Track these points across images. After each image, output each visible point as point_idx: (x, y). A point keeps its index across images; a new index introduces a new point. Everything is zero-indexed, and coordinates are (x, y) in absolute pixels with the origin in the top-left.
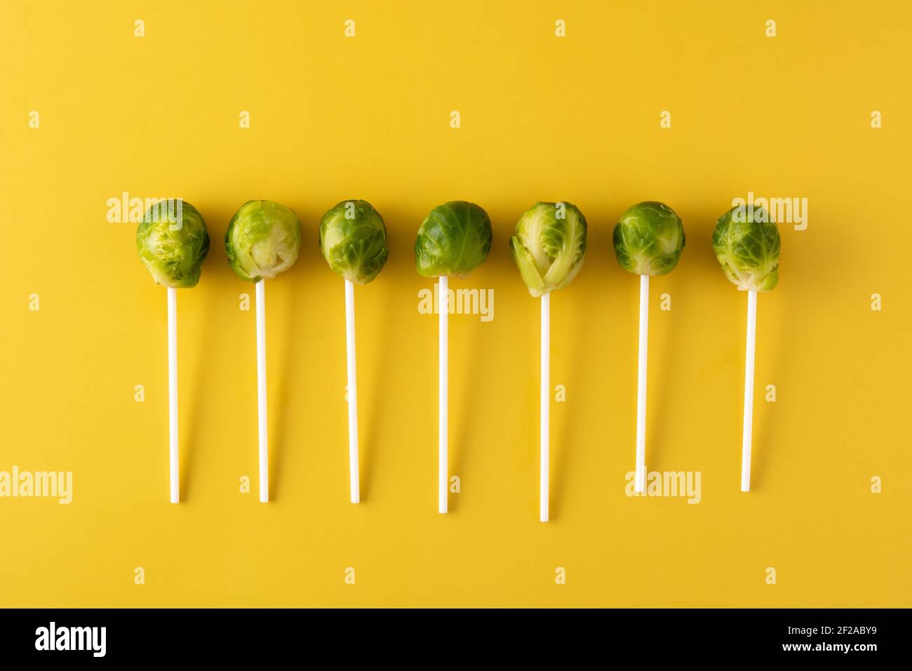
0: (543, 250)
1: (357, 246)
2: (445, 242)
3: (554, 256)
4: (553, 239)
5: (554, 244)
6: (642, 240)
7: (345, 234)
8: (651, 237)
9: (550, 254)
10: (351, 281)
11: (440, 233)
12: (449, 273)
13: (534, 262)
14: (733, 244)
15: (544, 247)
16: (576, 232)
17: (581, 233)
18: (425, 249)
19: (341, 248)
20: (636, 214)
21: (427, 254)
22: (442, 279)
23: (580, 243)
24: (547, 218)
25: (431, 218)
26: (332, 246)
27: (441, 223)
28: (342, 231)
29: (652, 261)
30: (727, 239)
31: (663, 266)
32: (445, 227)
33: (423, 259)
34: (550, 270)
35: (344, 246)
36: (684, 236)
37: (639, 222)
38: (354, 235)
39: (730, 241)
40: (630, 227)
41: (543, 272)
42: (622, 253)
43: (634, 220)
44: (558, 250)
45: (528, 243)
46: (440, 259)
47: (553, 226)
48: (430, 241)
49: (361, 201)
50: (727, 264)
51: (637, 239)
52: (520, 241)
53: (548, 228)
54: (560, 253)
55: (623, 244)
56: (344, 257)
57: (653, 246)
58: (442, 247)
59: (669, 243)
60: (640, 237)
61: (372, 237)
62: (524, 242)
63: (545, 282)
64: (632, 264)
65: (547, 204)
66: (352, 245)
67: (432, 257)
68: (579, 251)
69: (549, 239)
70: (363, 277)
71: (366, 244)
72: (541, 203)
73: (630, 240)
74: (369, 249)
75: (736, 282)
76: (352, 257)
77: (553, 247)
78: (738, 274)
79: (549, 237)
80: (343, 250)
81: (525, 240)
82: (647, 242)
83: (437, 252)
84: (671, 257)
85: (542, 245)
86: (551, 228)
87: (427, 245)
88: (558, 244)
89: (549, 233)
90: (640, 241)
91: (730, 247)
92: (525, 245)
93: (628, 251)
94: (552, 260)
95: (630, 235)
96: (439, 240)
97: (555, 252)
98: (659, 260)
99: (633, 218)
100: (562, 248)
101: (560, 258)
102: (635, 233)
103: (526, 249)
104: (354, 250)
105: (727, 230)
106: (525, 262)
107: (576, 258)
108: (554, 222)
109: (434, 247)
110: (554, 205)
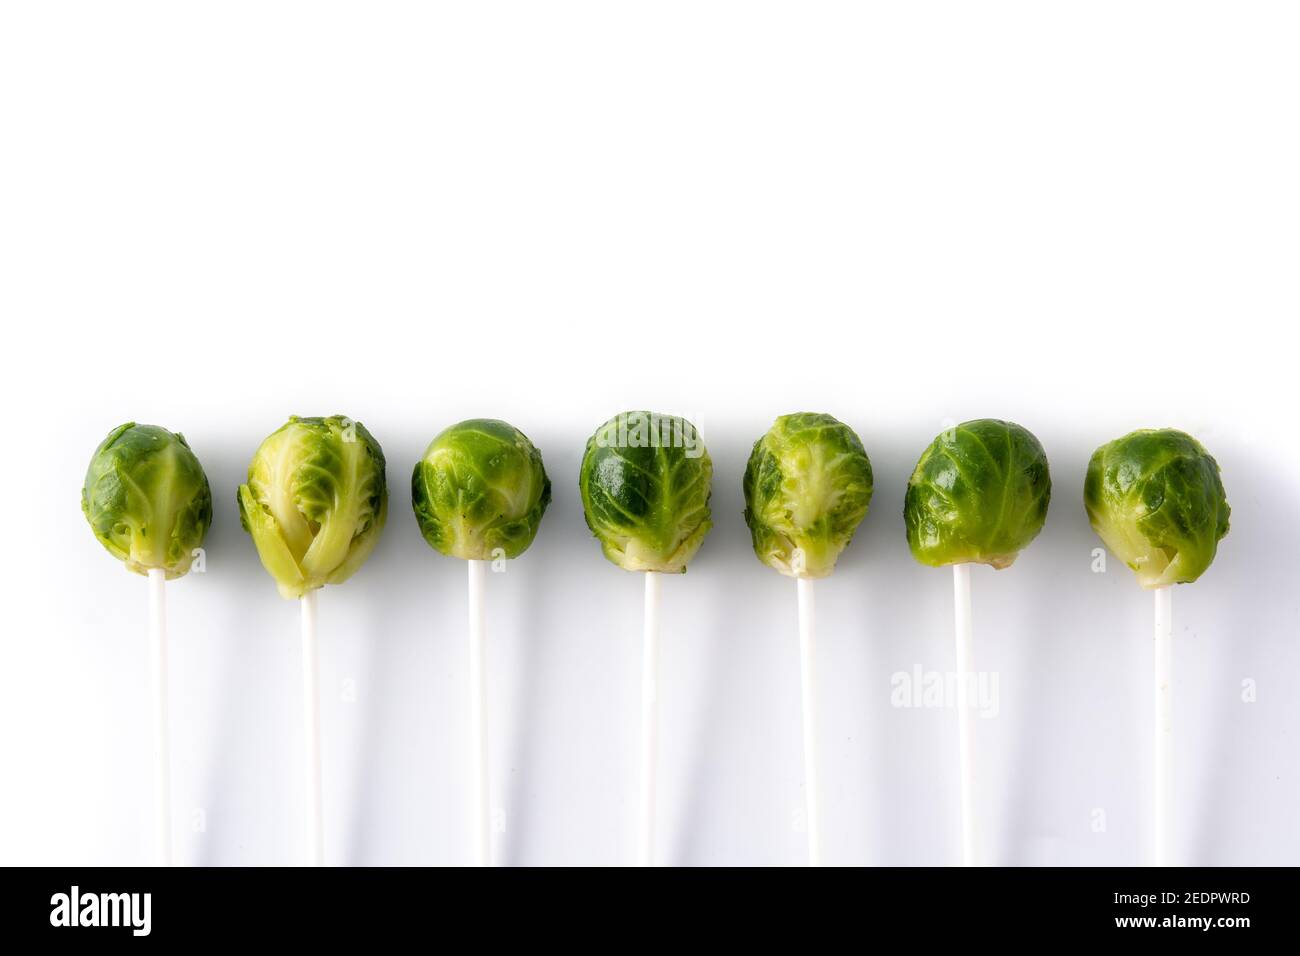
0: (297, 508)
3: (318, 520)
4: (315, 486)
5: (316, 496)
9: (310, 516)
11: (957, 480)
13: (282, 532)
15: (298, 502)
16: (361, 474)
17: (370, 475)
21: (934, 523)
22: (958, 568)
23: (369, 494)
24: (304, 447)
27: (958, 461)
29: (483, 533)
32: (964, 466)
33: (924, 531)
34: (313, 546)
41: (298, 549)
42: (426, 519)
44: (326, 509)
45: (269, 495)
46: (959, 530)
47: (314, 462)
48: (938, 497)
51: (452, 491)
52: (254, 492)
53: (305, 466)
54: (328, 513)
55: (428, 501)
58: (964, 508)
59: (512, 496)
62: (262, 494)
63: (305, 571)
64: (444, 539)
65: (306, 420)
67: (943, 529)
68: (368, 510)
69: (304, 489)
72: (297, 420)
73: (440, 493)
77: (317, 503)
79: (307, 483)
81: (262, 492)
83: (952, 518)
85: (294, 499)
86: (312, 467)
87: (932, 504)
88: (324, 495)
89: (307, 475)
90: (457, 495)
92: (264, 500)
93: (439, 515)
94: (315, 529)
95: (439, 483)
96: (957, 494)
97: (318, 511)
98: (497, 529)
100: (332, 503)
101: (328, 523)
102: (447, 480)
103: (266, 507)
106: (264, 530)
107: (363, 523)
108: (316, 454)
109: (945, 508)
110: (319, 422)
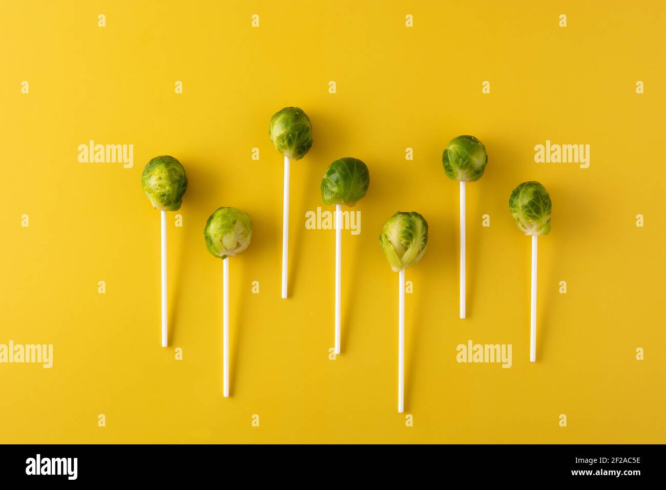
0: (400, 243)
1: (294, 136)
2: (341, 183)
3: (407, 246)
4: (407, 235)
5: (407, 239)
6: (461, 159)
7: (286, 128)
8: (467, 157)
9: (405, 245)
10: (289, 158)
11: (337, 177)
12: (343, 202)
13: (395, 250)
14: (523, 206)
15: (401, 240)
16: (422, 232)
17: (424, 232)
18: (328, 187)
19: (284, 136)
20: (457, 143)
21: (329, 191)
22: (337, 206)
23: (424, 238)
24: (404, 222)
25: (331, 168)
26: (278, 135)
27: (338, 171)
28: (284, 125)
29: (467, 172)
30: (518, 203)
31: (474, 175)
32: (340, 173)
33: (326, 194)
34: (405, 255)
35: (286, 135)
36: (487, 157)
37: (458, 148)
38: (292, 129)
39: (520, 205)
40: (453, 151)
41: (400, 256)
42: (448, 168)
43: (455, 147)
44: (410, 243)
45: (391, 238)
46: (337, 194)
47: (407, 228)
48: (331, 182)
49: (297, 108)
50: (518, 219)
51: (458, 158)
52: (386, 237)
53: (404, 229)
54: (411, 244)
55: (449, 162)
56: (285, 142)
57: (468, 162)
58: (339, 186)
59: (477, 160)
60: (460, 157)
61: (303, 130)
63: (402, 262)
64: (455, 175)
65: (403, 213)
66: (290, 135)
67: (332, 192)
68: (423, 243)
69: (405, 236)
70: (297, 156)
71: (300, 135)
72: (400, 213)
74: (301, 137)
75: (524, 230)
76: (290, 142)
77: (407, 241)
78: (525, 225)
79: (405, 235)
80: (285, 138)
81: (389, 236)
82: (464, 160)
83: (335, 189)
84: (479, 169)
86: (406, 229)
87: (329, 185)
88: (410, 238)
89: (404, 232)
91: (521, 208)
92: (389, 239)
93: (452, 166)
94: (406, 249)
95: (453, 156)
96: (337, 182)
97: (408, 244)
98: (472, 172)
99: (455, 145)
100: (413, 241)
101: (411, 247)
102: (456, 155)
103: (390, 242)
104: (291, 137)
105: (518, 198)
106: (389, 250)
107: (421, 248)
108: (407, 225)
109: (333, 186)
110: (407, 214)
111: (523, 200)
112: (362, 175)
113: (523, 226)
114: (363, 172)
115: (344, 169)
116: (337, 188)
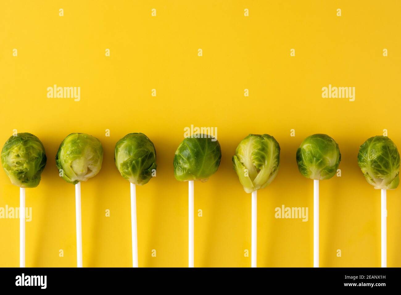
0: (253, 164)
1: (137, 162)
2: (192, 159)
3: (260, 168)
4: (259, 157)
5: (260, 161)
6: (315, 158)
7: (130, 155)
8: (320, 157)
9: (257, 167)
10: (134, 183)
11: (189, 154)
12: (195, 178)
13: (248, 172)
14: (371, 161)
15: (254, 162)
16: (274, 153)
17: (277, 154)
18: (180, 164)
19: (127, 163)
21: (181, 167)
22: (190, 183)
23: (276, 160)
24: (256, 144)
25: (183, 144)
26: (122, 162)
27: (189, 147)
28: (128, 152)
29: (321, 171)
30: (367, 158)
31: (328, 174)
32: (191, 150)
33: (178, 170)
34: (258, 176)
35: (129, 162)
36: (340, 155)
37: (312, 147)
38: (135, 155)
39: (369, 160)
40: (307, 150)
41: (253, 177)
42: (302, 166)
43: (308, 146)
44: (263, 164)
45: (244, 160)
46: (189, 170)
47: (259, 149)
48: (183, 159)
49: (140, 133)
50: (367, 173)
51: (312, 158)
52: (238, 158)
53: (256, 151)
54: (263, 166)
55: (303, 161)
56: (129, 169)
57: (321, 162)
58: (190, 163)
59: (331, 159)
60: (314, 156)
61: (146, 156)
62: (241, 160)
63: (254, 184)
64: (308, 173)
65: (255, 135)
66: (134, 162)
67: (184, 169)
68: (275, 165)
70: (141, 181)
71: (143, 161)
72: (252, 135)
73: (307, 159)
74: (145, 164)
75: (373, 184)
76: (134, 169)
77: (260, 163)
78: (374, 179)
79: (256, 157)
80: (128, 165)
81: (242, 158)
82: (318, 160)
83: (187, 166)
84: (333, 168)
85: (252, 161)
86: (258, 151)
87: (181, 161)
88: (262, 160)
89: (257, 154)
90: (313, 159)
91: (369, 163)
92: (242, 161)
93: (306, 165)
94: (258, 171)
95: (307, 155)
96: (188, 158)
97: (260, 165)
98: (326, 170)
99: (309, 144)
100: (265, 163)
101: (263, 170)
102: (310, 154)
103: (242, 163)
104: (135, 164)
105: (367, 153)
106: (242, 172)
107: (273, 169)
108: (260, 147)
109: (185, 163)
110: (260, 136)
111: (371, 155)
112: (214, 151)
113: (372, 180)
114: (215, 148)
115: (195, 146)
116: (188, 164)
